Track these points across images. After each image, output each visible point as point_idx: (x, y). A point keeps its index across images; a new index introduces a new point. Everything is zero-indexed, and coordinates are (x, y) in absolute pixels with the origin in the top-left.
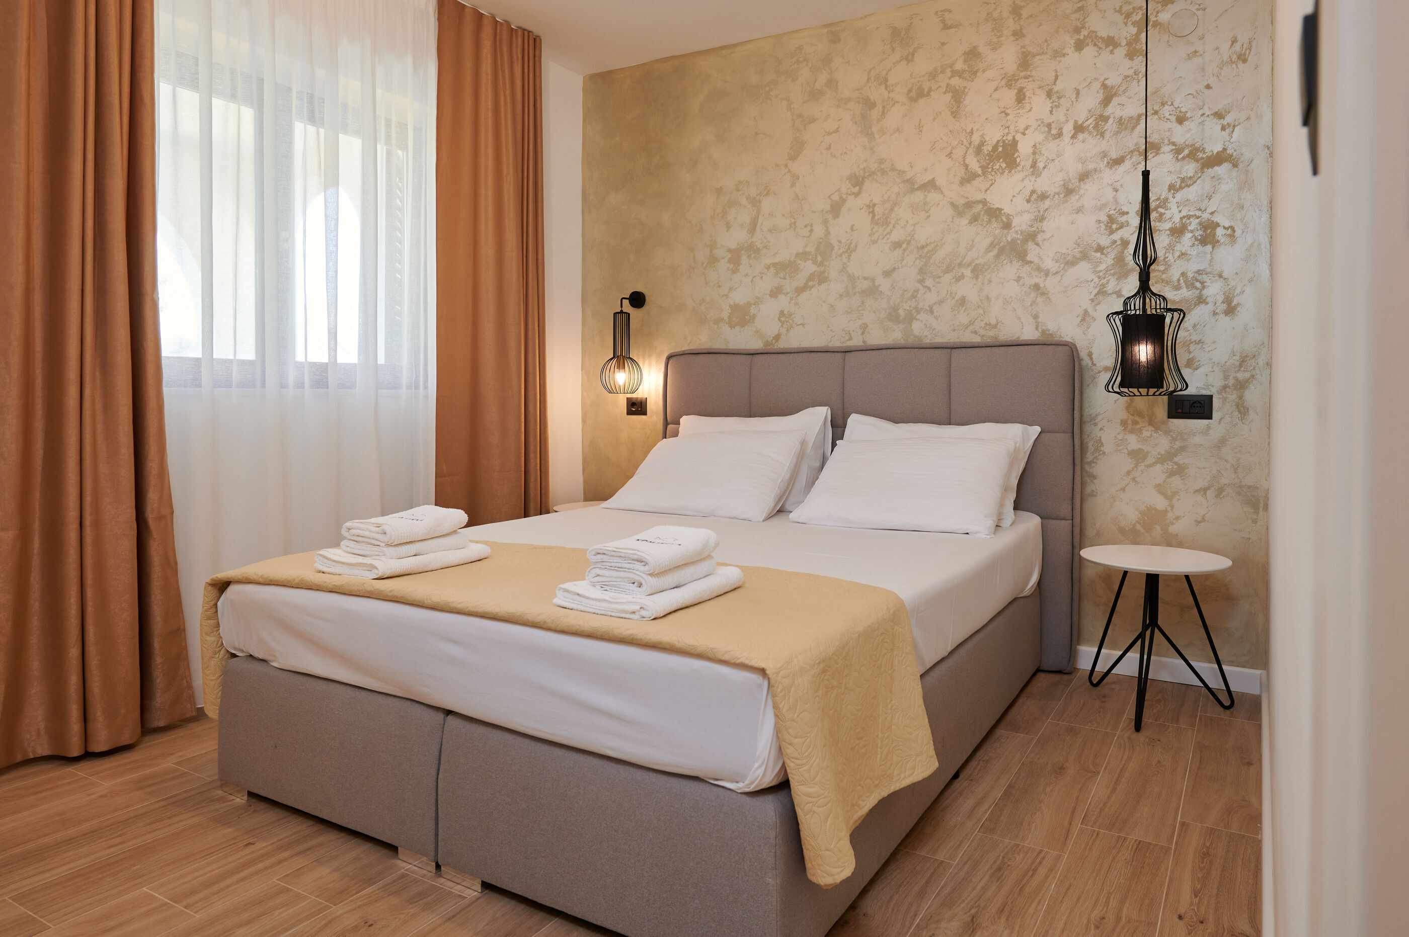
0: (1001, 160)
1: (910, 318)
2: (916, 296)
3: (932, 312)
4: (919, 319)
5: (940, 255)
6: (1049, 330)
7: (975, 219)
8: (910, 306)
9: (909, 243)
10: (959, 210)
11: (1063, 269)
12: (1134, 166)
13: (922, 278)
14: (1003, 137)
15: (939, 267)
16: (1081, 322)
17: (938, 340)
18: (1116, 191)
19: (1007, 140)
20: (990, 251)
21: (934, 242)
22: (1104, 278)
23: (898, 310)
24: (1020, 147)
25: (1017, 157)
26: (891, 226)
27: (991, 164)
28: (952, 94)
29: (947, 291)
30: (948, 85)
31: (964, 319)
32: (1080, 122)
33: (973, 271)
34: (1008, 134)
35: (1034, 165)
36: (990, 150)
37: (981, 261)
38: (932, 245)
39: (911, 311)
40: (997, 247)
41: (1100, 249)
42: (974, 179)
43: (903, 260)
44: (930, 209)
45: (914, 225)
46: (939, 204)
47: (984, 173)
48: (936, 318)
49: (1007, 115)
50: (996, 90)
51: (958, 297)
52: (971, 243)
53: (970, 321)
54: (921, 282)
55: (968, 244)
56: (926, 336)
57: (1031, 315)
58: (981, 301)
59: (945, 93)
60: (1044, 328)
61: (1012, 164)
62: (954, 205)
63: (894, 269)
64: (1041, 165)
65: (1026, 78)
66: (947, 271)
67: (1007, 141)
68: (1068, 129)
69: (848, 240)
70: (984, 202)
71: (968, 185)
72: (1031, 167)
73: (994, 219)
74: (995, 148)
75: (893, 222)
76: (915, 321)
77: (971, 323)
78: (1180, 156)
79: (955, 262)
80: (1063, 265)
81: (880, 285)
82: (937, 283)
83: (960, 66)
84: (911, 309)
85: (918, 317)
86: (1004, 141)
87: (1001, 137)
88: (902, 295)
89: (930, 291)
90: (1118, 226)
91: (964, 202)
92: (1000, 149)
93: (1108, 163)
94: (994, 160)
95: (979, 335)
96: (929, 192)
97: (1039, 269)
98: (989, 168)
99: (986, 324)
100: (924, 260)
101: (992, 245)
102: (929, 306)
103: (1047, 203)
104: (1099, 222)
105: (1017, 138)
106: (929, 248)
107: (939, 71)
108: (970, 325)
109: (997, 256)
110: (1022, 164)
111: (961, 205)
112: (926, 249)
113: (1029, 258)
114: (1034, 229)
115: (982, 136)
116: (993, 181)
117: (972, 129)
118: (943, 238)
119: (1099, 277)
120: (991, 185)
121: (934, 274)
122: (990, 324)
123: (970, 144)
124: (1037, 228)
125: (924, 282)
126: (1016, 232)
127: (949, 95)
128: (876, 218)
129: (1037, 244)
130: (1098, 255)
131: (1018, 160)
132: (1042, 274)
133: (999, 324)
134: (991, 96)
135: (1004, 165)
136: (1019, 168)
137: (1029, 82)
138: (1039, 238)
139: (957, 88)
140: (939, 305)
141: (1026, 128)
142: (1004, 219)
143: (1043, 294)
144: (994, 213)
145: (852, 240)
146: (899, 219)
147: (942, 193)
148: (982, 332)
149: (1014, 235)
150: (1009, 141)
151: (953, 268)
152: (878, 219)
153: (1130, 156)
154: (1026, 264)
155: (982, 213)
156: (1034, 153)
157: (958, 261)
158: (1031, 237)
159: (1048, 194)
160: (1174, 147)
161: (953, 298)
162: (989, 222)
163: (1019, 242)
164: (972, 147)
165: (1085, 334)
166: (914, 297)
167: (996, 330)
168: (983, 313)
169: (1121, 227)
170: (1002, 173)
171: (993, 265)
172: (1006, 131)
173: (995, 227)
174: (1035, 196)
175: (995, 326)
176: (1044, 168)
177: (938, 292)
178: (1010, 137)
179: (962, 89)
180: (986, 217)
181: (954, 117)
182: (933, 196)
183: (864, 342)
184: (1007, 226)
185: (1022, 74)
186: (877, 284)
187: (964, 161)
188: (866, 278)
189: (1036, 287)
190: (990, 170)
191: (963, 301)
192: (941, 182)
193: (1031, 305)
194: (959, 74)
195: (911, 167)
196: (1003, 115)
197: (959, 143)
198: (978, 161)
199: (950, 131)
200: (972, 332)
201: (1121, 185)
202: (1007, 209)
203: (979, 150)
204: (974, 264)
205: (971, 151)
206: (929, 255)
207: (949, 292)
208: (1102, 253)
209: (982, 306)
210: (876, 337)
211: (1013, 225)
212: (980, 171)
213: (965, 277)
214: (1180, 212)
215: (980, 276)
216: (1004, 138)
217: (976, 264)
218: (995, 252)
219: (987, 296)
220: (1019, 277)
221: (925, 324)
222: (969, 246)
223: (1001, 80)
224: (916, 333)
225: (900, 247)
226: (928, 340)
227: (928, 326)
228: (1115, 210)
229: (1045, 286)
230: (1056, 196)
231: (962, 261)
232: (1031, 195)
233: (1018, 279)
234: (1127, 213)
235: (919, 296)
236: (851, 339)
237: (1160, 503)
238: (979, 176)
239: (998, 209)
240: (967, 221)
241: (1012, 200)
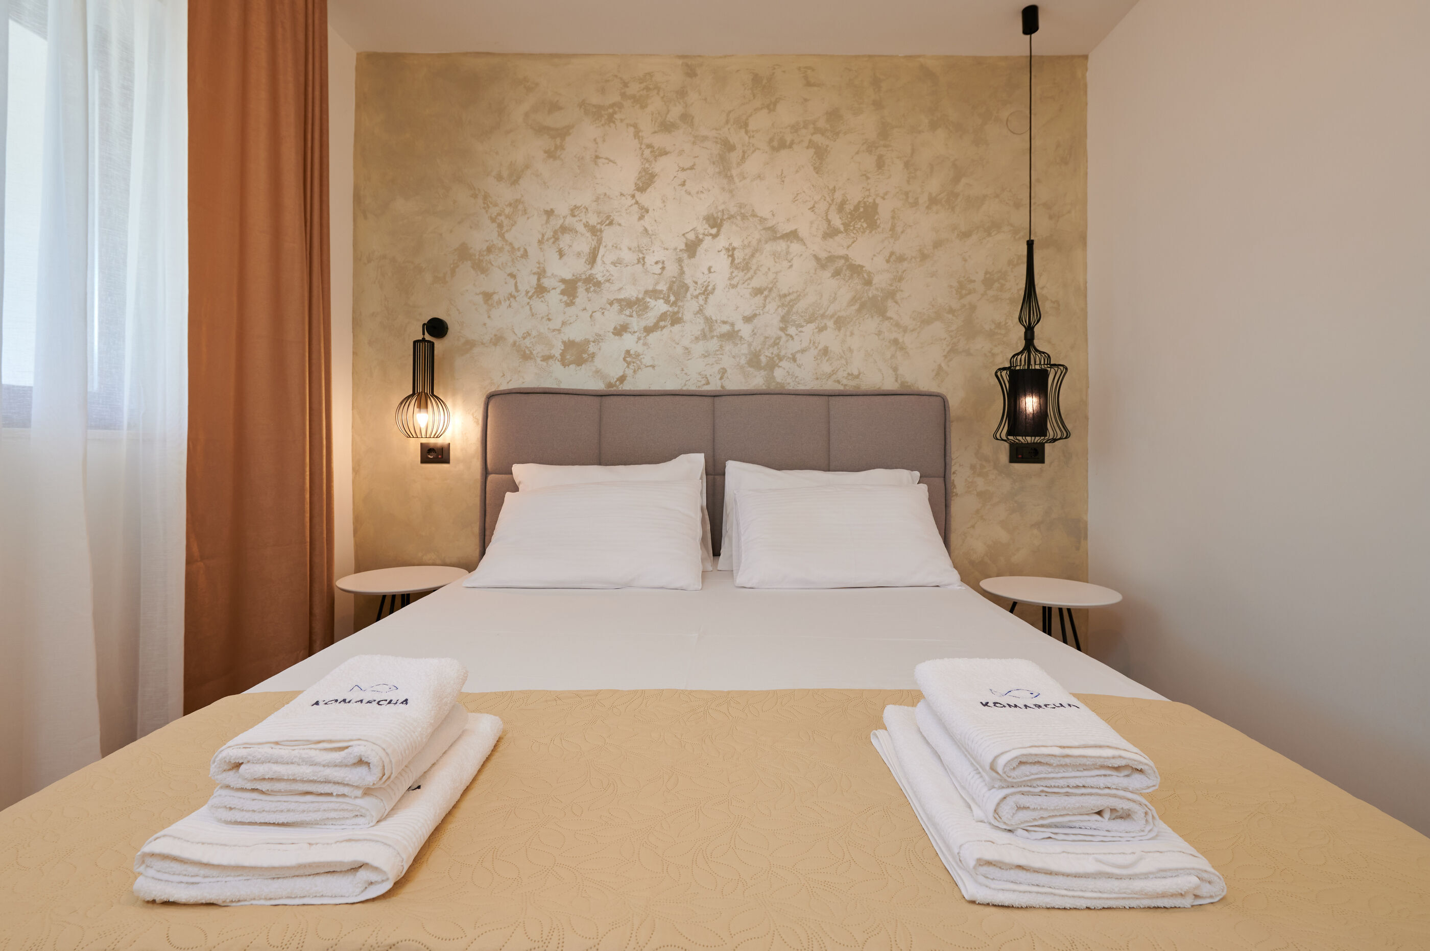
0: (862, 220)
1: (771, 366)
2: (778, 344)
3: (794, 360)
4: (781, 367)
5: (802, 305)
6: (907, 383)
7: (837, 273)
8: (772, 353)
9: (771, 290)
10: (822, 263)
11: (919, 327)
12: (980, 240)
13: (784, 326)
14: (864, 198)
15: (802, 316)
16: (935, 376)
17: (801, 387)
18: (965, 260)
19: (868, 201)
20: (852, 305)
21: (797, 291)
22: (956, 337)
23: (760, 356)
24: (880, 210)
25: (877, 219)
26: (752, 272)
27: (853, 223)
28: (814, 150)
29: (810, 340)
30: (810, 141)
31: (826, 368)
32: (934, 195)
33: (836, 323)
34: (868, 196)
35: (893, 229)
36: (852, 209)
37: (843, 314)
38: (795, 295)
39: (773, 358)
40: (858, 301)
41: (951, 311)
42: (836, 235)
43: (764, 307)
44: (792, 259)
45: (777, 273)
46: (801, 255)
47: (846, 230)
48: (799, 366)
49: (868, 178)
50: (857, 153)
51: (820, 347)
52: (833, 295)
53: (833, 371)
54: (783, 329)
55: (830, 296)
56: (789, 384)
57: (891, 367)
58: (844, 352)
59: (808, 148)
60: (903, 380)
61: (873, 225)
62: (816, 258)
63: (755, 315)
64: (899, 229)
65: (885, 146)
66: (809, 322)
67: (868, 203)
68: (924, 199)
69: (705, 282)
70: (846, 258)
71: (831, 240)
72: (890, 230)
73: (856, 275)
74: (857, 208)
75: (754, 267)
76: (777, 368)
77: (834, 372)
78: (1017, 237)
79: (818, 313)
80: (919, 323)
81: (740, 330)
82: (800, 332)
83: (822, 124)
84: (773, 356)
85: (780, 364)
86: (865, 203)
87: (863, 199)
88: (764, 342)
89: (793, 339)
90: (967, 292)
91: (826, 256)
92: (862, 210)
93: (958, 235)
94: (855, 219)
95: (842, 385)
96: (791, 242)
97: (897, 325)
98: (851, 226)
99: (849, 374)
100: (786, 309)
101: (854, 300)
102: (792, 354)
103: (905, 265)
104: (951, 287)
105: (877, 201)
106: (792, 297)
107: (802, 126)
108: (833, 375)
109: (859, 311)
110: (882, 226)
111: (824, 258)
112: (788, 298)
113: (889, 314)
114: (893, 288)
115: (844, 195)
116: (855, 239)
117: (835, 187)
118: (806, 288)
119: (951, 336)
120: (853, 243)
121: (797, 323)
122: (852, 374)
123: (833, 200)
124: (896, 287)
125: (787, 331)
126: (877, 289)
127: (812, 151)
128: (737, 261)
129: (896, 302)
130: (950, 316)
131: (878, 222)
132: (901, 330)
133: (861, 375)
134: (852, 158)
135: (865, 225)
136: (879, 230)
137: (888, 151)
138: (898, 296)
139: (820, 145)
140: (802, 353)
141: (886, 193)
142: (865, 276)
143: (902, 348)
144: (856, 270)
145: (709, 282)
146: (761, 266)
147: (805, 244)
148: (845, 381)
149: (875, 292)
150: (870, 203)
151: (816, 319)
152: (738, 264)
153: (976, 231)
154: (886, 320)
155: (845, 268)
156: (893, 218)
157: (821, 312)
158: (891, 295)
159: (906, 257)
160: (1012, 228)
161: (816, 348)
162: (851, 277)
163: (879, 298)
164: (835, 203)
165: (939, 387)
166: (775, 344)
167: (858, 380)
168: (845, 363)
169: (969, 293)
170: (864, 232)
171: (855, 319)
172: (867, 193)
173: (857, 283)
174: (893, 257)
175: (857, 377)
176: (902, 232)
177: (801, 341)
178: (870, 200)
179: (825, 147)
180: (848, 272)
181: (817, 173)
182: (795, 247)
183: (722, 387)
184: (868, 283)
185: (882, 143)
186: (736, 329)
187: (827, 216)
188: (724, 322)
189: (896, 342)
190: (852, 228)
191: (825, 351)
192: (803, 232)
193: (891, 358)
194: (822, 132)
195: (773, 215)
196: (864, 177)
197: (821, 198)
198: (840, 218)
199: (813, 186)
200: (835, 381)
201: (970, 256)
202: (868, 266)
203: (841, 208)
204: (836, 316)
205: (833, 207)
206: (791, 304)
207: (812, 342)
208: (954, 315)
209: (845, 356)
210: (734, 383)
211: (874, 282)
212: (842, 229)
213: (828, 328)
214: (1017, 284)
215: (842, 328)
216: (865, 200)
217: (839, 316)
218: (857, 306)
219: (850, 348)
220: (879, 331)
221: (787, 372)
222: (832, 298)
223: (863, 144)
224: (779, 380)
225: (762, 293)
226: (791, 386)
227: (790, 373)
228: (964, 277)
229: (903, 342)
230: (913, 260)
231: (825, 313)
232: (890, 256)
233: (879, 333)
234: (974, 281)
235: (781, 343)
236: (708, 383)
237: (1003, 536)
238: (841, 232)
239: (859, 266)
240: (830, 275)
241: (872, 259)
